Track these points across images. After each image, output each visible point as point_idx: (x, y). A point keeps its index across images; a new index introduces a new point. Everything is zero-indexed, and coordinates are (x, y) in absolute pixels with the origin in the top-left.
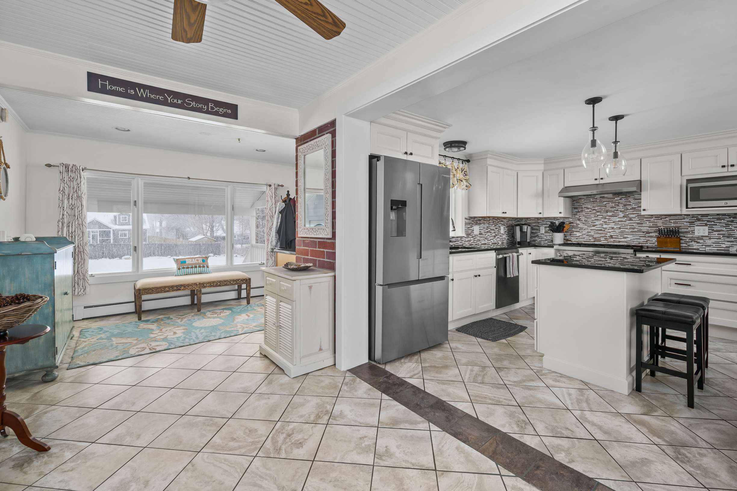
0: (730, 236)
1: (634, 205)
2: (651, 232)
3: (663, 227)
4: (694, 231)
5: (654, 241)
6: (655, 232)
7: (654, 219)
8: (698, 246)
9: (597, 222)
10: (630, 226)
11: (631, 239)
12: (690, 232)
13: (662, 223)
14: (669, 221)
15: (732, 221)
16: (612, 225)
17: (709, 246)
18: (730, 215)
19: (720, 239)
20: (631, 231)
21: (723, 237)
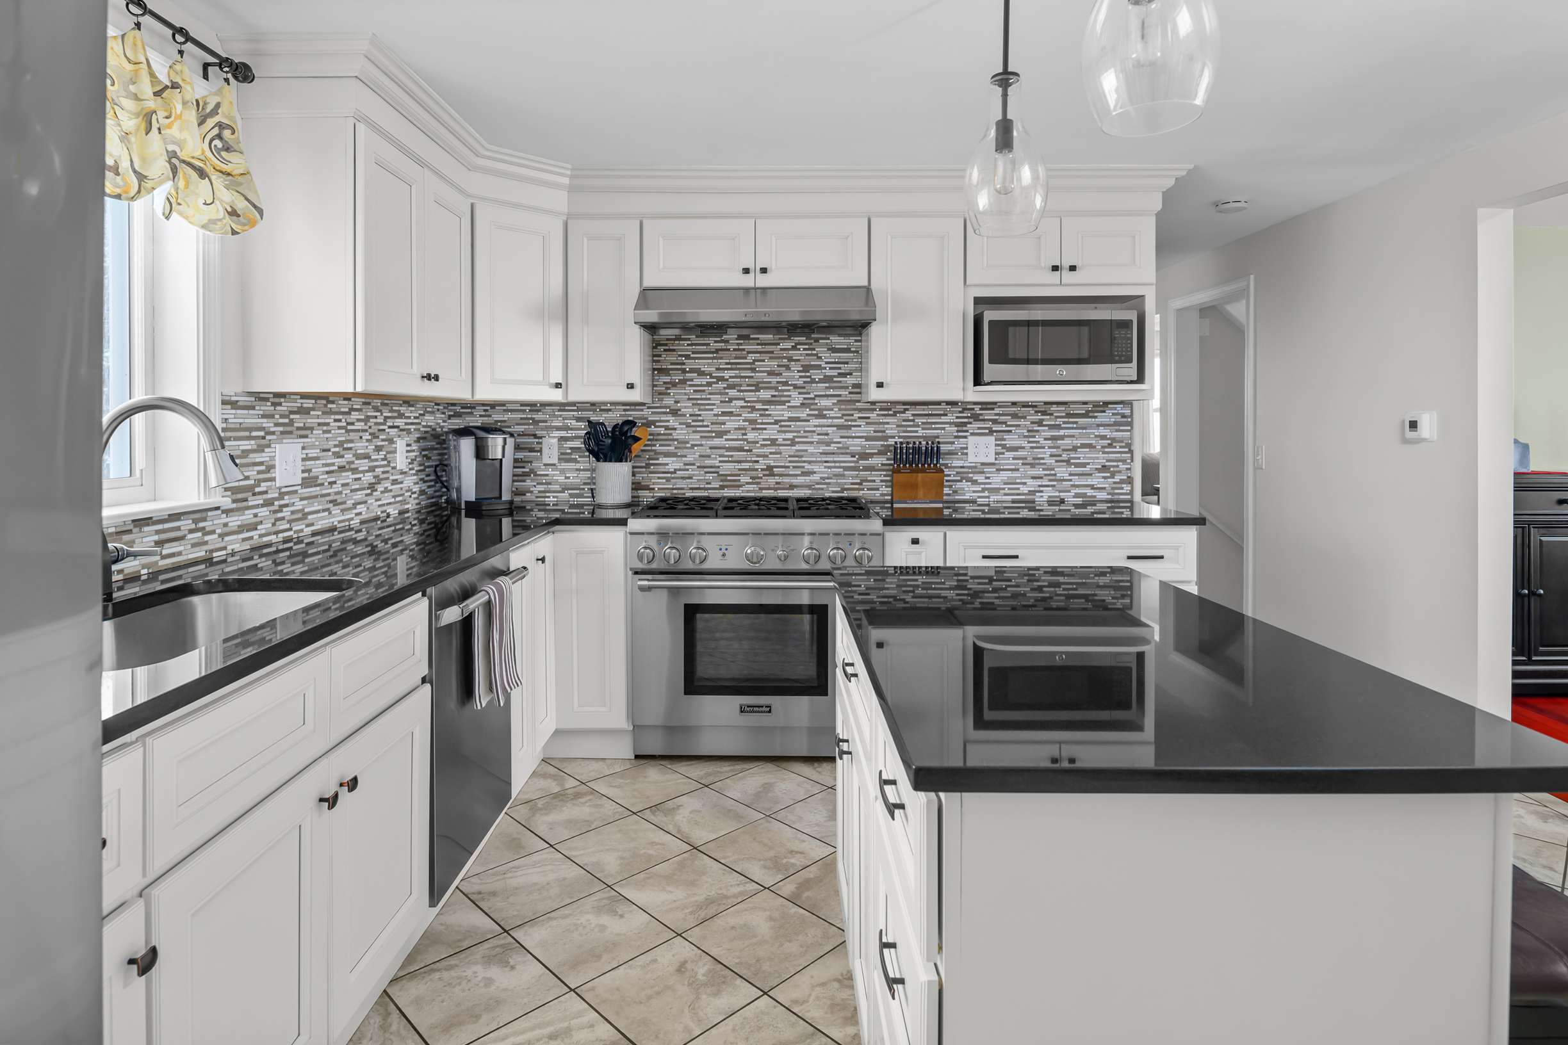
0: (1037, 461)
1: (830, 368)
2: (872, 455)
3: (900, 437)
4: (967, 448)
5: (878, 479)
6: (880, 453)
7: (878, 415)
8: (974, 492)
9: (730, 421)
10: (818, 434)
11: (821, 478)
12: (957, 454)
13: (898, 426)
14: (913, 421)
15: (1040, 423)
16: (772, 432)
17: (996, 491)
18: (1036, 406)
19: (1018, 470)
20: (821, 451)
21: (1023, 464)
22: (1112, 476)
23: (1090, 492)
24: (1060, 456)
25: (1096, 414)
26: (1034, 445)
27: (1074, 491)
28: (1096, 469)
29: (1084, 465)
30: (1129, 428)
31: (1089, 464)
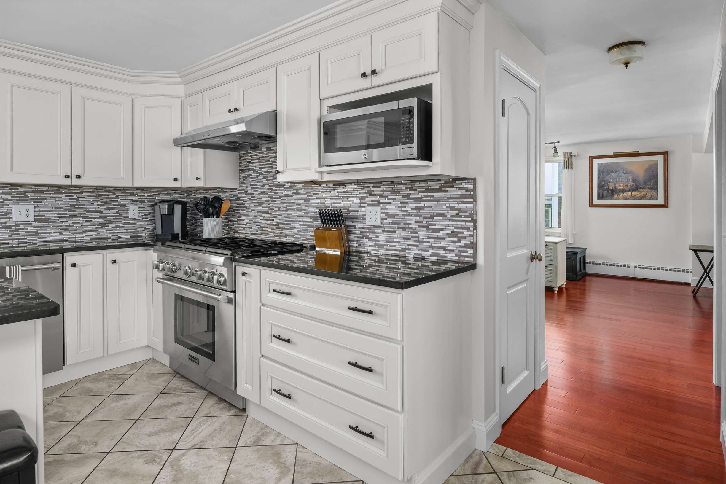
0: (407, 226)
4: (365, 215)
8: (370, 246)
11: (298, 231)
12: (360, 219)
15: (408, 197)
17: (381, 246)
18: (406, 184)
19: (394, 232)
21: (398, 228)
22: (459, 241)
23: (443, 253)
24: (422, 222)
25: (447, 189)
26: (405, 213)
27: (431, 251)
28: (447, 234)
29: (438, 230)
30: (472, 200)
31: (442, 229)
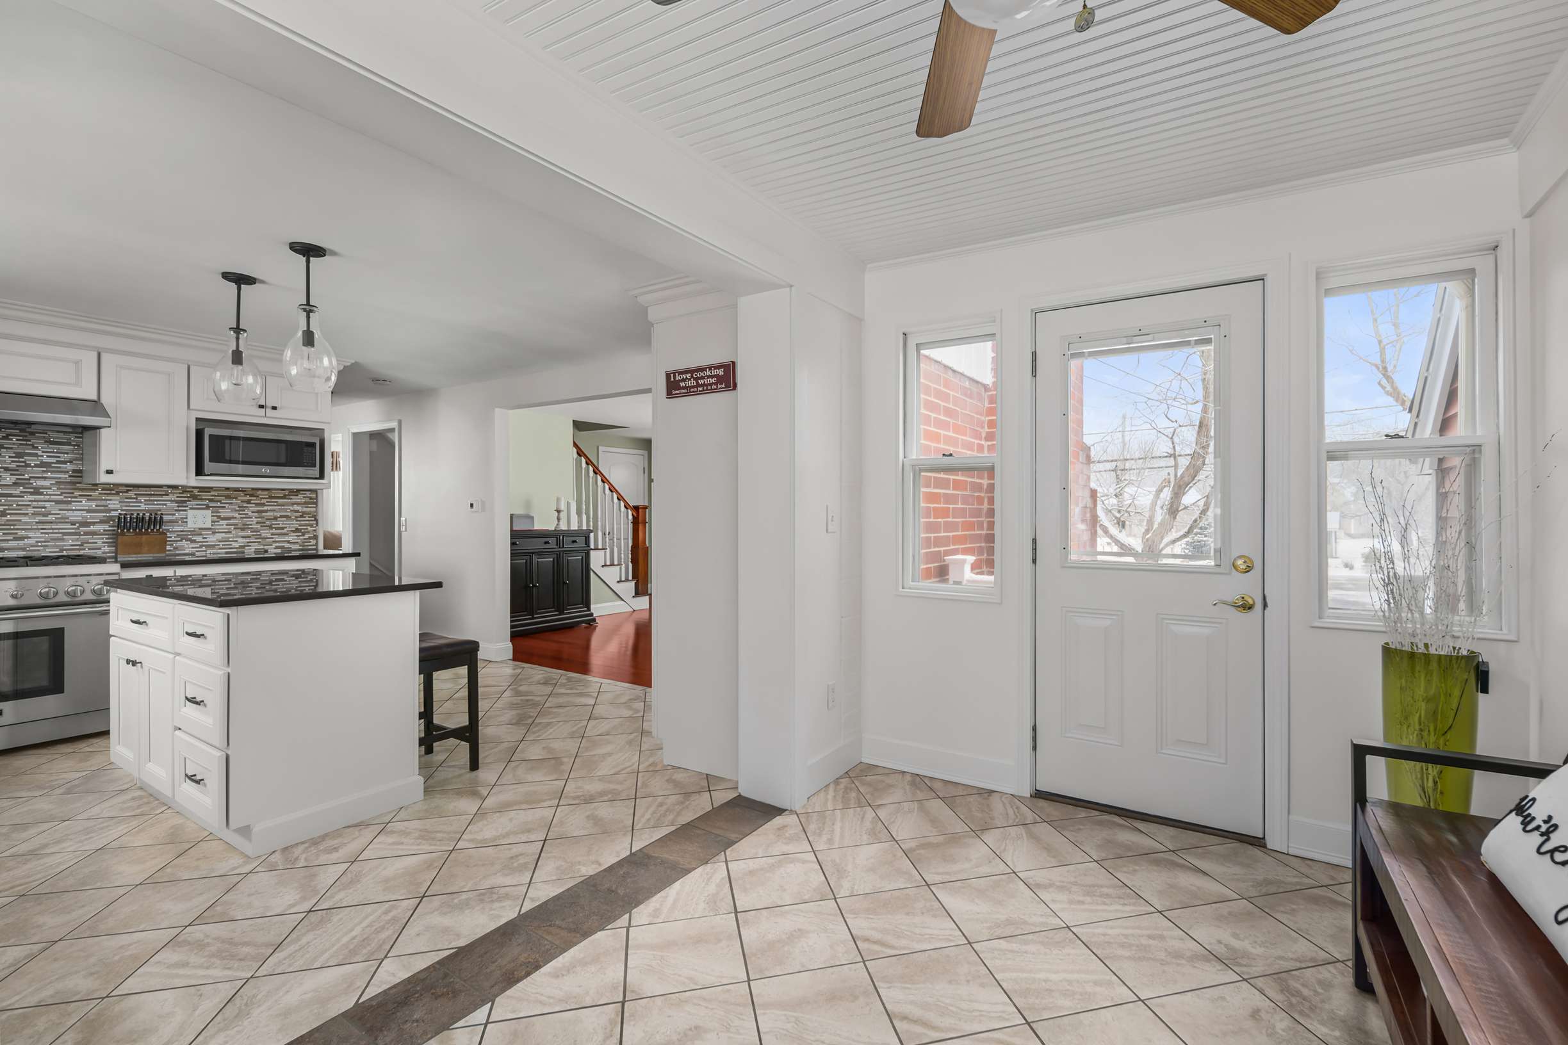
0: (246, 526)
1: (48, 456)
2: (94, 524)
3: (122, 510)
4: (186, 518)
5: (100, 542)
6: (102, 522)
7: (100, 494)
8: (193, 548)
10: (34, 508)
11: (37, 542)
12: (178, 522)
13: (120, 502)
14: (136, 499)
15: (249, 502)
17: (213, 546)
18: (245, 491)
19: (231, 532)
20: (37, 521)
21: (234, 528)
22: (303, 535)
23: (287, 545)
24: (265, 523)
25: (292, 497)
26: (244, 516)
27: (274, 545)
28: (292, 531)
29: (283, 528)
30: (315, 506)
31: (286, 528)
